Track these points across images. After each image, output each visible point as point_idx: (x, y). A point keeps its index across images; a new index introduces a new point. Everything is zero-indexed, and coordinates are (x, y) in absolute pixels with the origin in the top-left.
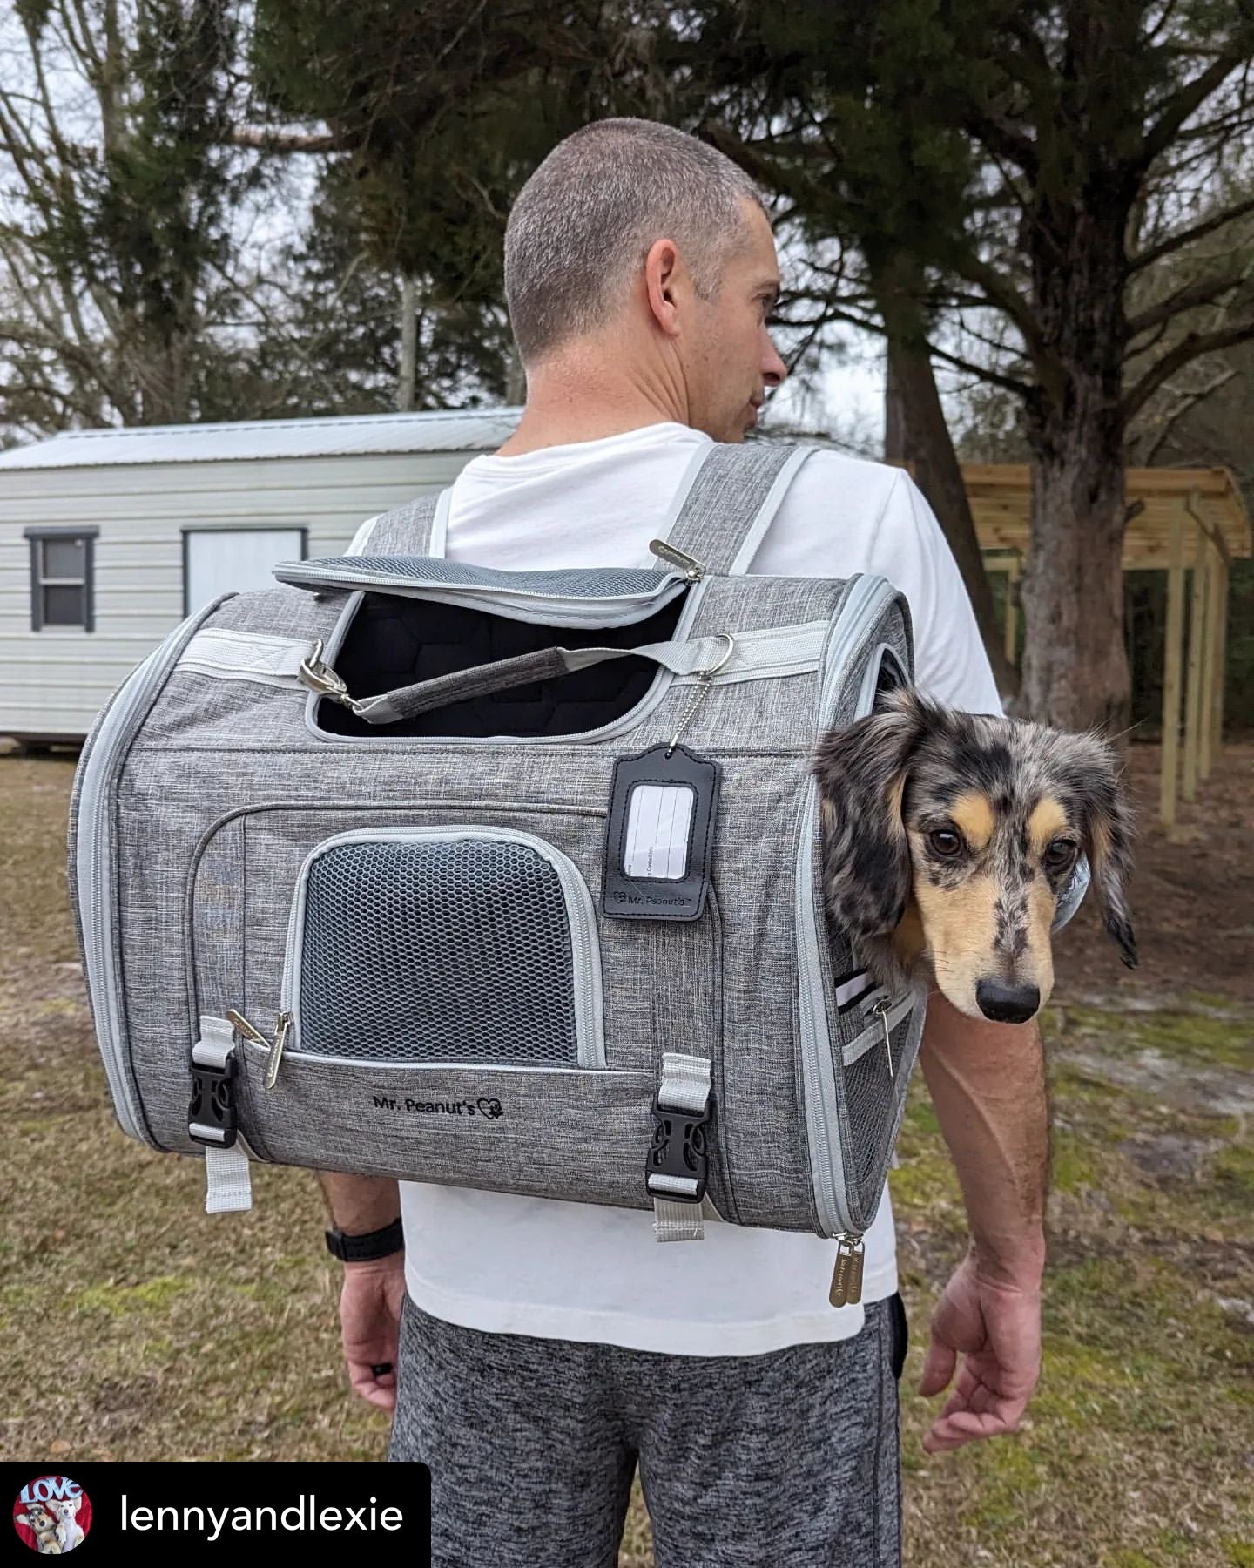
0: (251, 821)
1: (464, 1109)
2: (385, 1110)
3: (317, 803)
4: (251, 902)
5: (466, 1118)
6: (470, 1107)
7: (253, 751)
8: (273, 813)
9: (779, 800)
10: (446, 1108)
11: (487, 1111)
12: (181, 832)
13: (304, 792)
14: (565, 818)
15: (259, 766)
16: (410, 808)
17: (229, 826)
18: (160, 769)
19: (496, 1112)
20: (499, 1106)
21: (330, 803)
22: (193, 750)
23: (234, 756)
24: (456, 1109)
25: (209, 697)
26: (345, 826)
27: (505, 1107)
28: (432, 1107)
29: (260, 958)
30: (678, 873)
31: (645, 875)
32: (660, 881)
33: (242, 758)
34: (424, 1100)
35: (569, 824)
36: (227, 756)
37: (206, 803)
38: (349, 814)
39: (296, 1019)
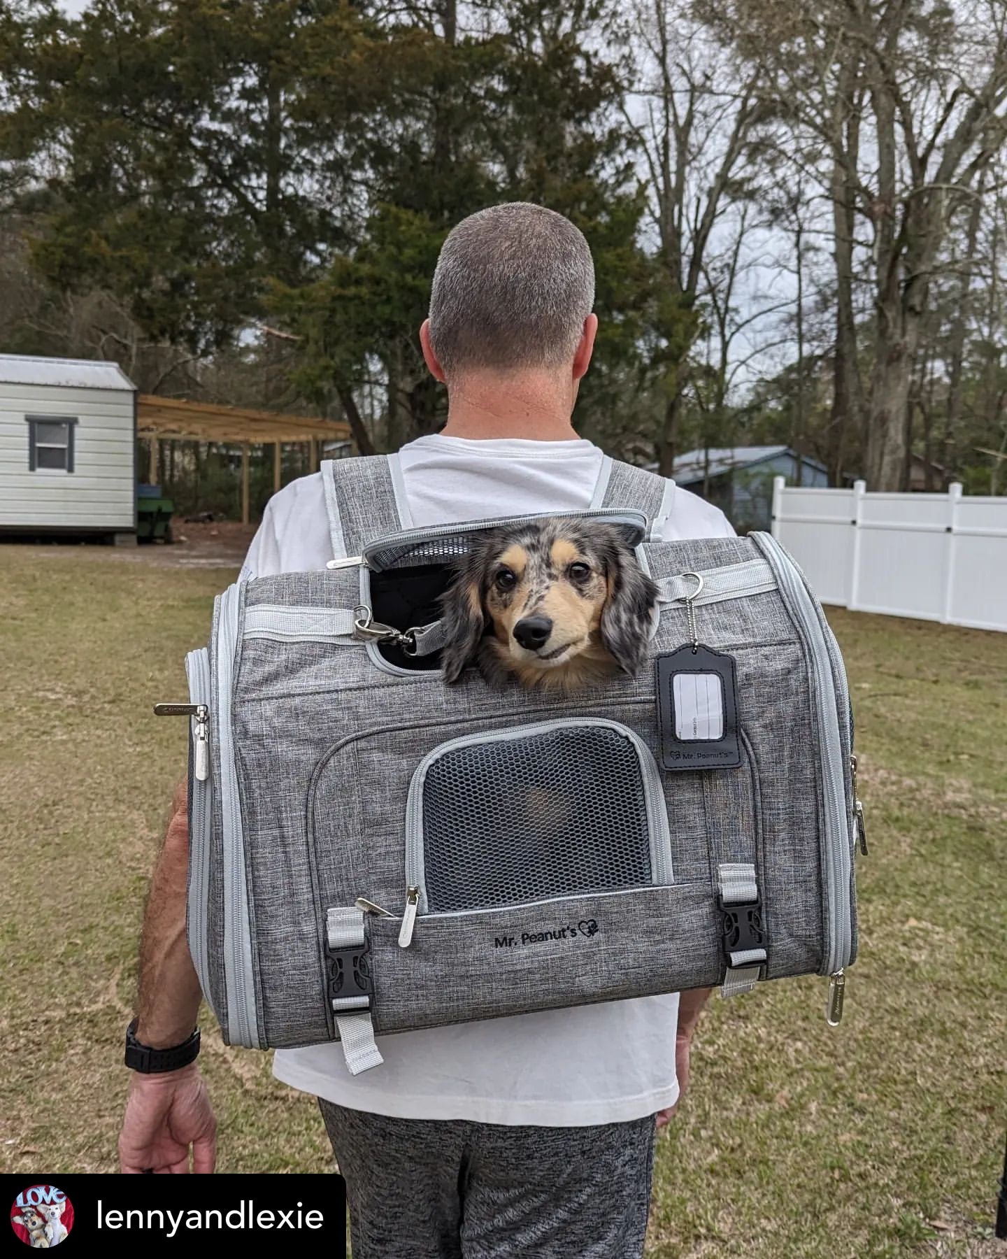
0: (362, 744)
1: (568, 933)
2: (504, 948)
3: (422, 722)
4: (369, 808)
5: (569, 940)
6: (573, 931)
7: (350, 690)
8: (381, 736)
9: (789, 672)
10: (553, 935)
11: (586, 931)
12: (299, 762)
13: (406, 716)
14: (631, 707)
15: (361, 702)
16: (503, 716)
17: (342, 751)
18: (269, 714)
19: (593, 930)
20: (595, 926)
21: (434, 721)
22: (294, 696)
23: (334, 696)
24: (561, 934)
25: (283, 657)
26: (447, 737)
27: (600, 926)
28: (543, 937)
29: (382, 850)
30: (716, 735)
31: (692, 738)
32: (705, 741)
33: (342, 696)
34: (535, 931)
35: (635, 711)
36: (327, 696)
37: (318, 736)
38: (451, 727)
39: (423, 890)
